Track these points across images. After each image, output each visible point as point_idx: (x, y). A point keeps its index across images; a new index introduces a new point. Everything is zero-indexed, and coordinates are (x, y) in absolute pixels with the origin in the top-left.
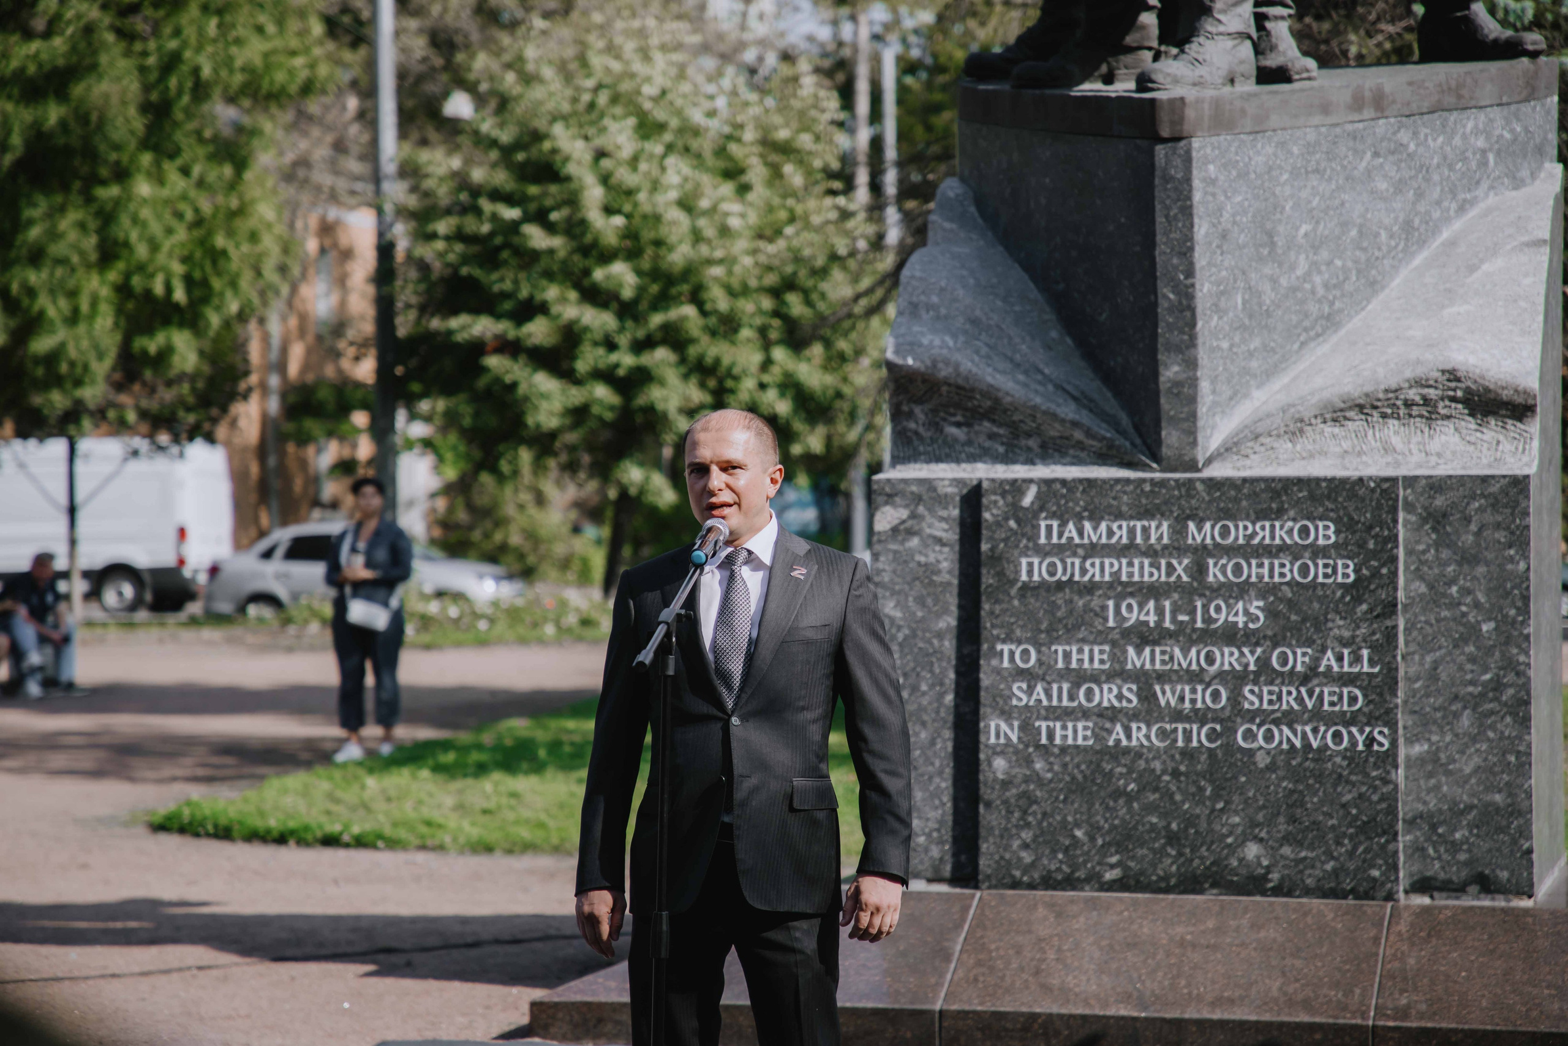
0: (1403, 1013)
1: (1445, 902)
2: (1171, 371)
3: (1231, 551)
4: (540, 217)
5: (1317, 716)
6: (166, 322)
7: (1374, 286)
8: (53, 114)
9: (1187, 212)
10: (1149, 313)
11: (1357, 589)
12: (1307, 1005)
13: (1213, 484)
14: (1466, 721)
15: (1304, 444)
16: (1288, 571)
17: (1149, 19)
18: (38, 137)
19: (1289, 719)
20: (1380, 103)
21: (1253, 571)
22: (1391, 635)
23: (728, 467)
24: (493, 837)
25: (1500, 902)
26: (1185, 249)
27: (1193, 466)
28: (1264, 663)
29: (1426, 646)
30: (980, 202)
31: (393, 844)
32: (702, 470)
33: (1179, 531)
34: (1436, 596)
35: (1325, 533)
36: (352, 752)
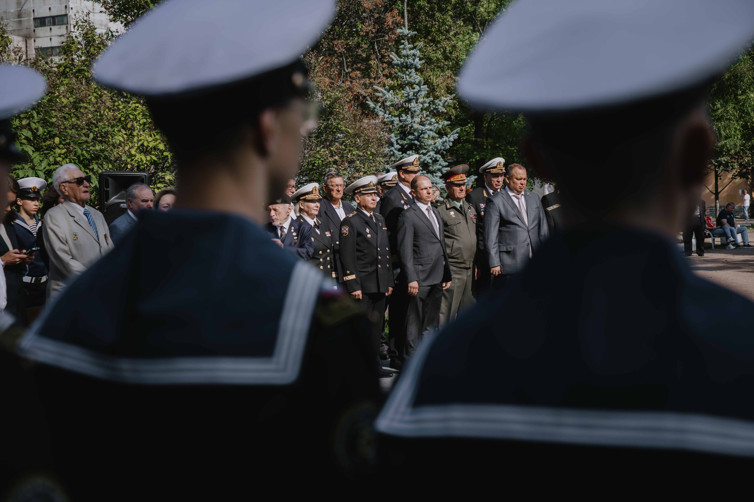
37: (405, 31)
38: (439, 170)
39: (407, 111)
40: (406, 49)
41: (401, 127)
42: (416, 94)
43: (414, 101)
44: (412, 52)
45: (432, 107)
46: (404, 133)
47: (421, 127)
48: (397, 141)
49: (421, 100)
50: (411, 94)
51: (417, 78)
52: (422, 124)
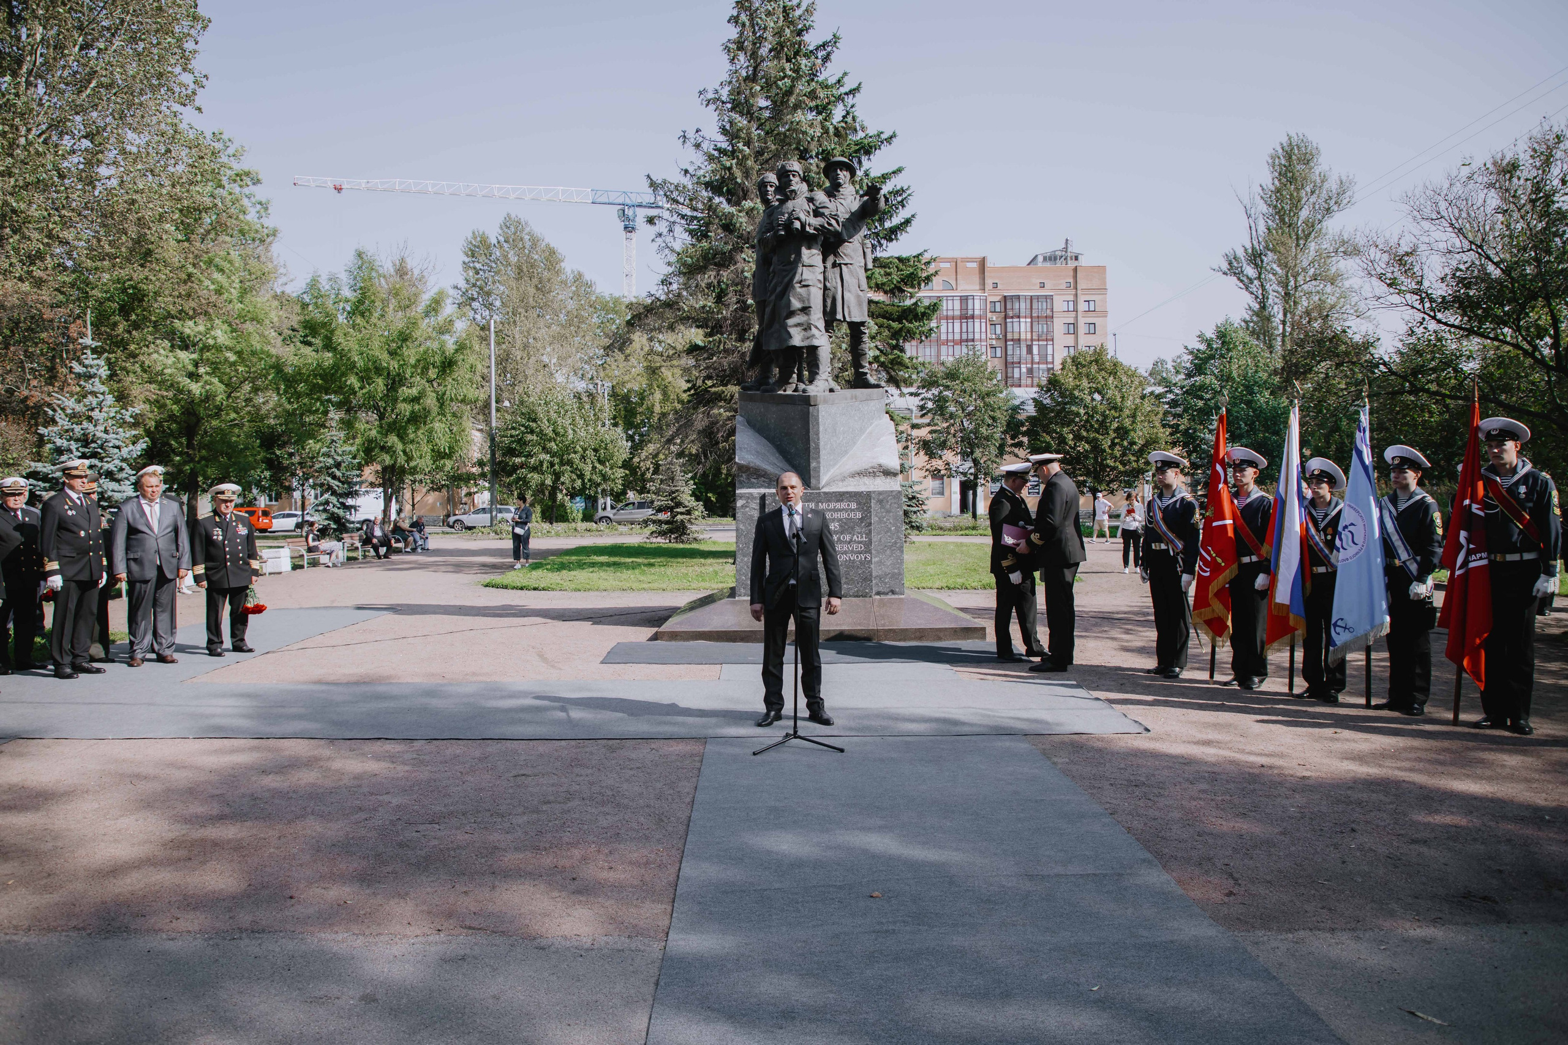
0: (884, 625)
1: (883, 597)
2: (813, 465)
3: (830, 510)
4: (532, 432)
5: (852, 551)
6: (443, 458)
7: (855, 443)
8: (417, 407)
9: (818, 424)
10: (807, 450)
11: (862, 520)
12: (860, 624)
13: (825, 493)
14: (888, 552)
15: (845, 483)
16: (845, 515)
17: (795, 376)
18: (413, 412)
19: (845, 553)
20: (856, 398)
21: (836, 515)
22: (870, 531)
23: (792, 487)
24: (579, 587)
25: (896, 596)
26: (817, 434)
27: (819, 489)
28: (839, 539)
29: (878, 534)
30: (749, 422)
31: (553, 590)
32: (785, 488)
33: (817, 505)
34: (880, 521)
35: (854, 506)
36: (518, 566)
37: (88, 341)
38: (127, 479)
39: (90, 419)
40: (89, 359)
41: (84, 434)
42: (100, 404)
43: (97, 410)
44: (96, 362)
45: (119, 416)
46: (85, 441)
47: (105, 436)
48: (77, 449)
49: (105, 409)
50: (94, 404)
51: (100, 388)
52: (106, 431)
